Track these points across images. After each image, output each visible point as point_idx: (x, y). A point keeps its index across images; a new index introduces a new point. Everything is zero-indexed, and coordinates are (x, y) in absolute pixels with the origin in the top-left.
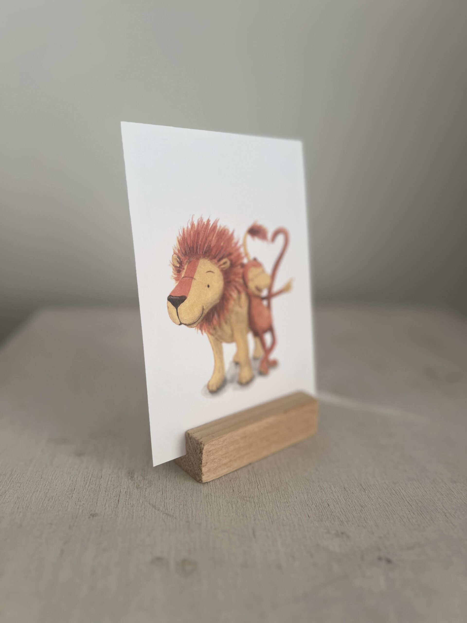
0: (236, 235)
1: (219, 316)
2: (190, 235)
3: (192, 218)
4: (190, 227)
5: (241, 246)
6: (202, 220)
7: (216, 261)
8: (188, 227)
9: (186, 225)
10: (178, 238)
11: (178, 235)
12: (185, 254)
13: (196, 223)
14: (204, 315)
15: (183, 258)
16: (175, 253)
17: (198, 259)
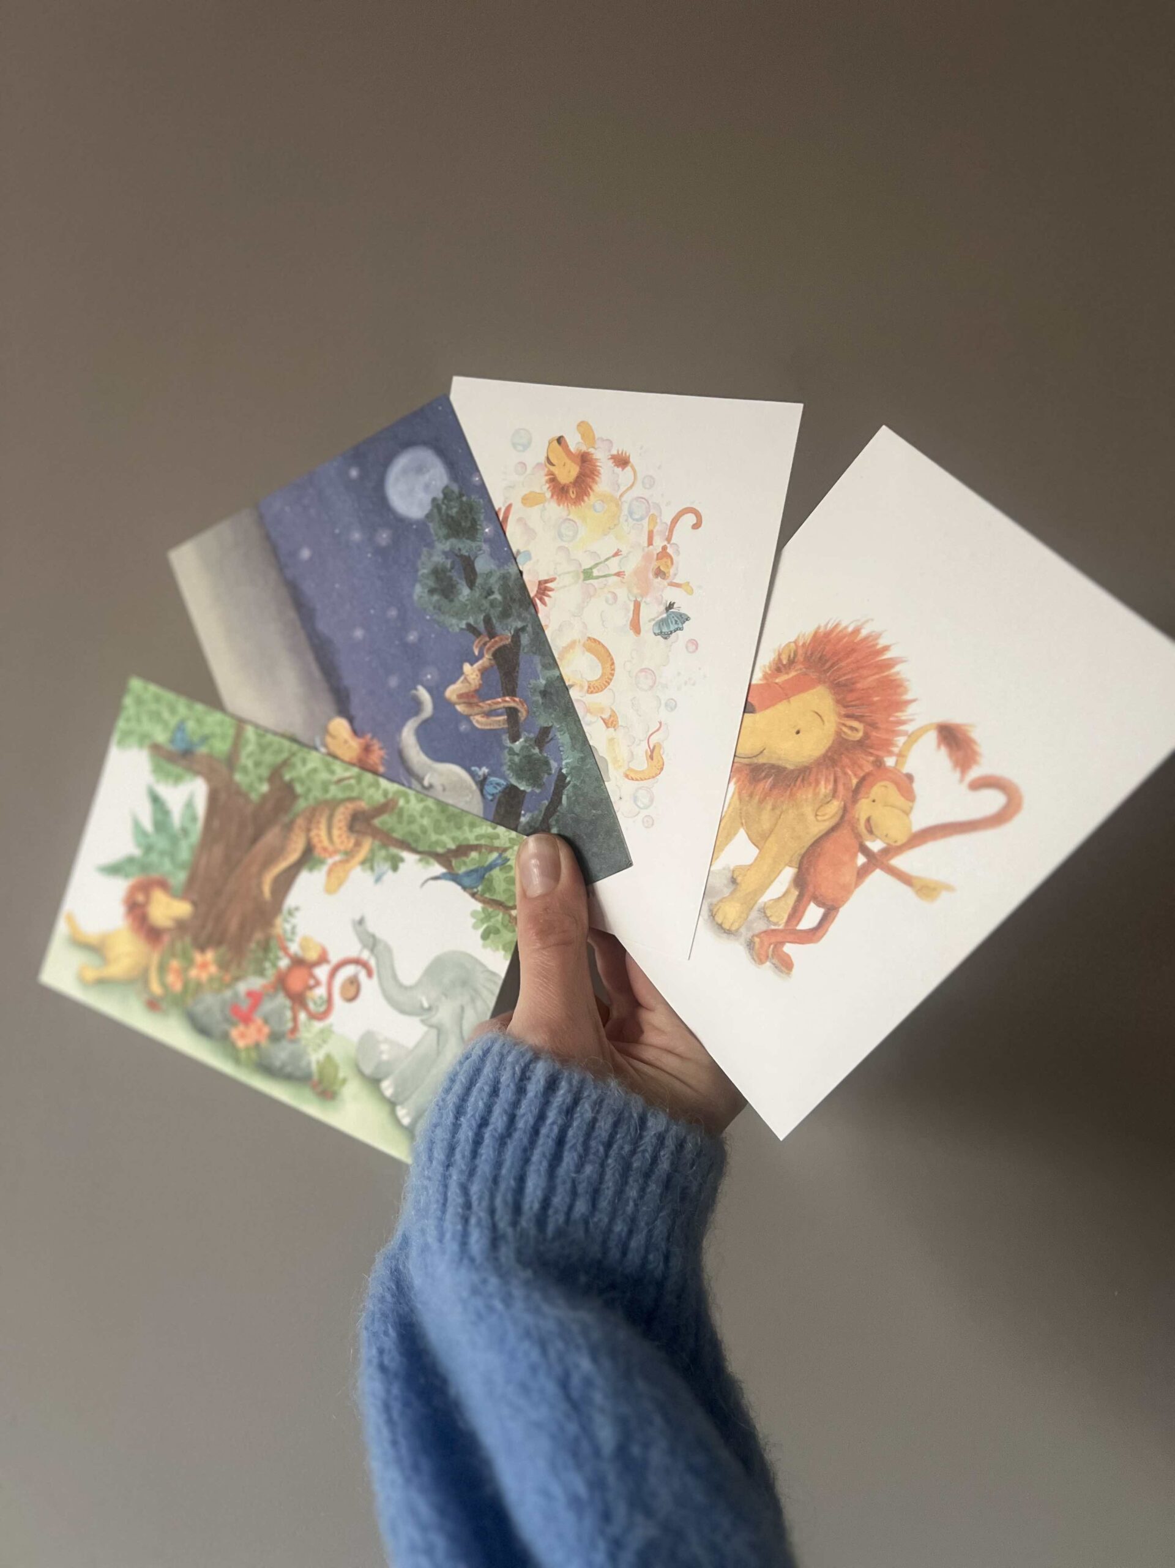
0: (911, 710)
1: (773, 787)
2: (840, 640)
3: (867, 621)
4: (850, 629)
5: (905, 733)
6: (879, 636)
7: (843, 711)
8: (846, 628)
9: (848, 622)
10: (819, 628)
11: (823, 624)
12: (807, 659)
13: (864, 632)
14: (755, 760)
15: (800, 658)
16: (795, 642)
17: (820, 681)
